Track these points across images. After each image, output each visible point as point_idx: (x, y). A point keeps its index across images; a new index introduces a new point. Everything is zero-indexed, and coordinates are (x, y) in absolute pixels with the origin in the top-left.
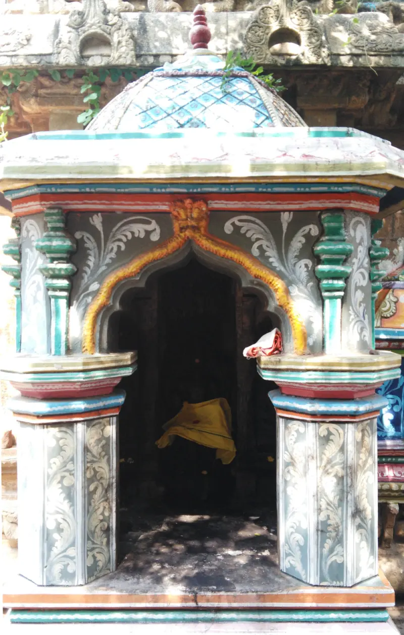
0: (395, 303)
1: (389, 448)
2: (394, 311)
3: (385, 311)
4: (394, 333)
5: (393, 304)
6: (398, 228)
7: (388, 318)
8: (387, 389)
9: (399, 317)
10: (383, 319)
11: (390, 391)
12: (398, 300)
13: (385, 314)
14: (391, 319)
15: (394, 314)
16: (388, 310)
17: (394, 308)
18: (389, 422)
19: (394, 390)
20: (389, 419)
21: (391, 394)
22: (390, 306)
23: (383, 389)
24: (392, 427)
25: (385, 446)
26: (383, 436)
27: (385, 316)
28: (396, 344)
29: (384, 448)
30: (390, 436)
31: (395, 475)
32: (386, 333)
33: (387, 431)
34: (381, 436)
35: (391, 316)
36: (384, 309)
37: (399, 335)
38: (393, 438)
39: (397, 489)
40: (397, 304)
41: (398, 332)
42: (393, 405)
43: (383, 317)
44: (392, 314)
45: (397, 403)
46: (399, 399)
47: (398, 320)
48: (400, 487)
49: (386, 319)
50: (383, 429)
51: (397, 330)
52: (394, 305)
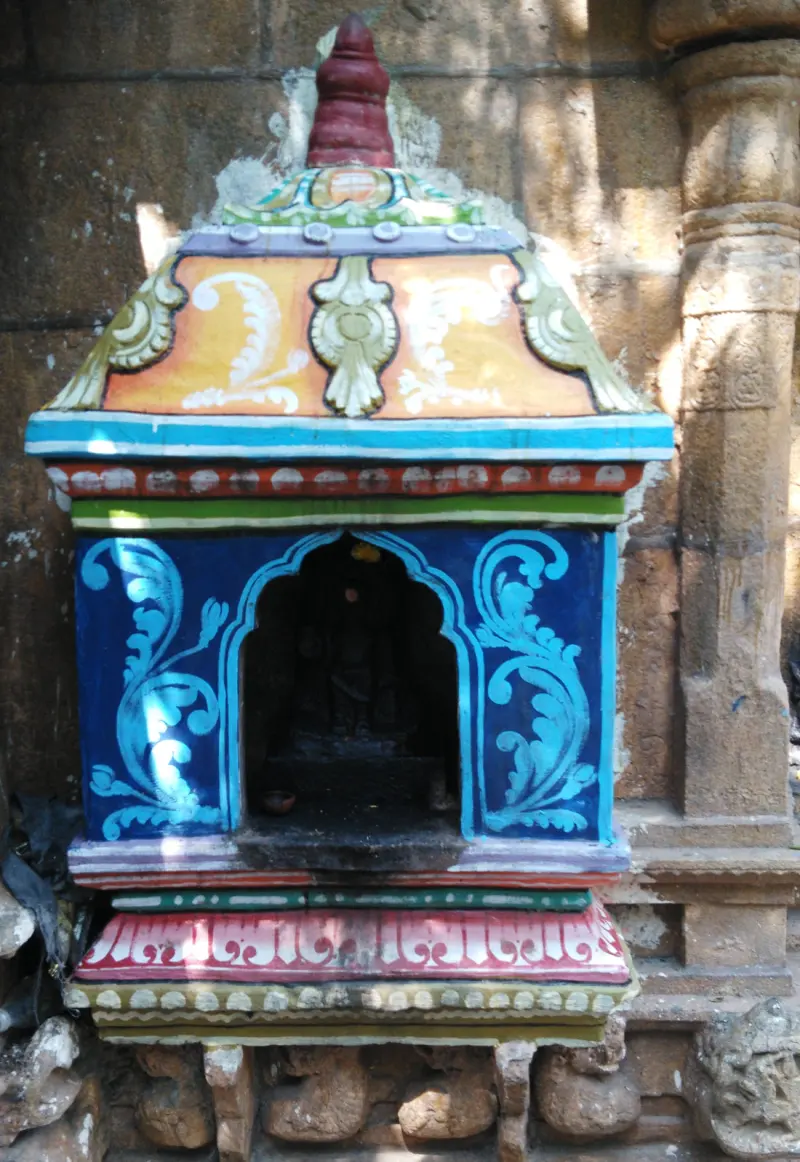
0: (174, 309)
1: (168, 867)
2: (159, 344)
3: (126, 344)
4: (144, 434)
5: (161, 315)
6: (284, 30)
7: (135, 371)
8: (160, 653)
9: (176, 368)
10: (116, 377)
11: (175, 658)
12: (186, 299)
13: (122, 358)
14: (146, 374)
15: (161, 356)
16: (138, 339)
17: (164, 331)
18: (175, 772)
19: (189, 652)
20: (174, 763)
21: (177, 668)
22: (149, 325)
23: (146, 651)
24: (186, 789)
25: (159, 859)
26: (156, 821)
27: (123, 362)
28: (168, 476)
29: (156, 867)
30: (183, 824)
31: (212, 957)
32: (116, 432)
33: (170, 805)
34: (149, 822)
35: (148, 365)
36: (121, 335)
37: (164, 442)
38: (192, 829)
39: (215, 1006)
40: (178, 314)
41: (162, 427)
42: (186, 711)
43: (114, 370)
44: (148, 354)
45: (200, 703)
46: (204, 687)
47: (174, 380)
48: (223, 999)
49: (126, 377)
50: (153, 796)
51: (157, 421)
52: (165, 319)
